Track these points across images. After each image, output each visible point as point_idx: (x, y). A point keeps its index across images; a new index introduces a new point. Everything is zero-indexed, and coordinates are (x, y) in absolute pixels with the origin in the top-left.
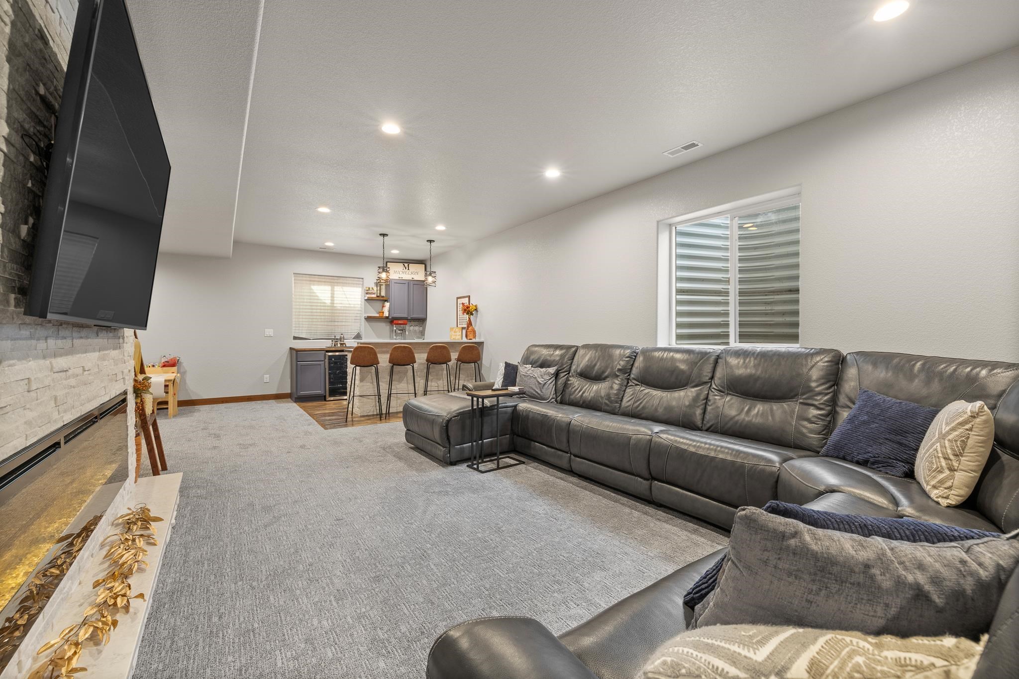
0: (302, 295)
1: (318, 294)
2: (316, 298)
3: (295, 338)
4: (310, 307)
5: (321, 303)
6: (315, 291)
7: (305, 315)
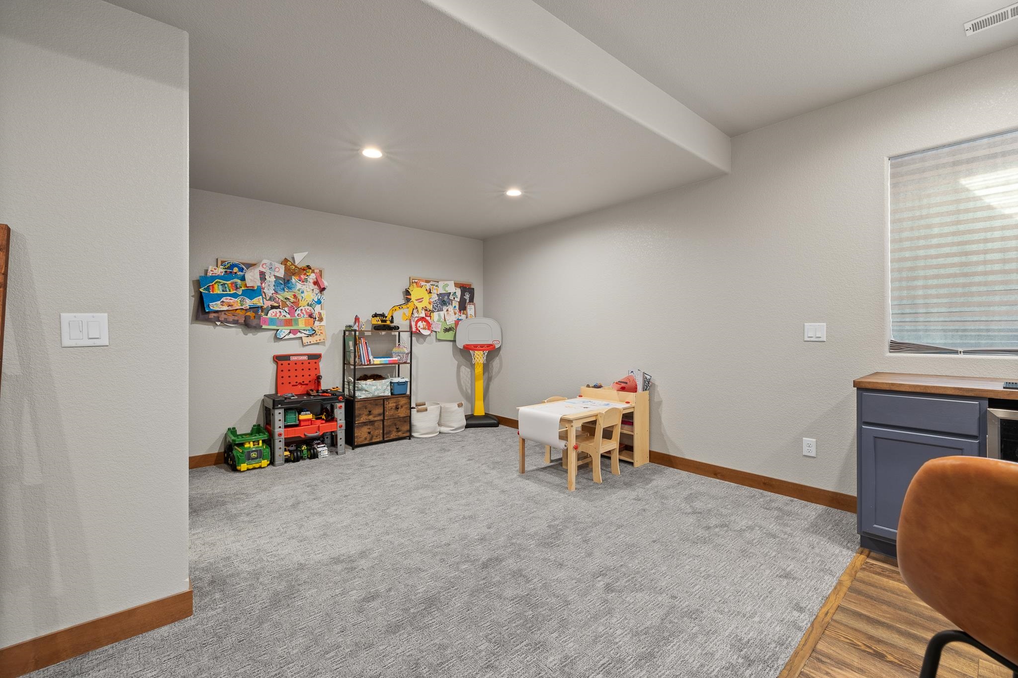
0: (922, 217)
1: (988, 201)
2: (985, 214)
3: (896, 346)
4: (955, 249)
5: (1003, 228)
6: (978, 193)
7: (936, 277)
